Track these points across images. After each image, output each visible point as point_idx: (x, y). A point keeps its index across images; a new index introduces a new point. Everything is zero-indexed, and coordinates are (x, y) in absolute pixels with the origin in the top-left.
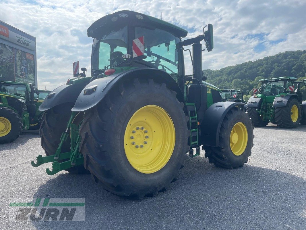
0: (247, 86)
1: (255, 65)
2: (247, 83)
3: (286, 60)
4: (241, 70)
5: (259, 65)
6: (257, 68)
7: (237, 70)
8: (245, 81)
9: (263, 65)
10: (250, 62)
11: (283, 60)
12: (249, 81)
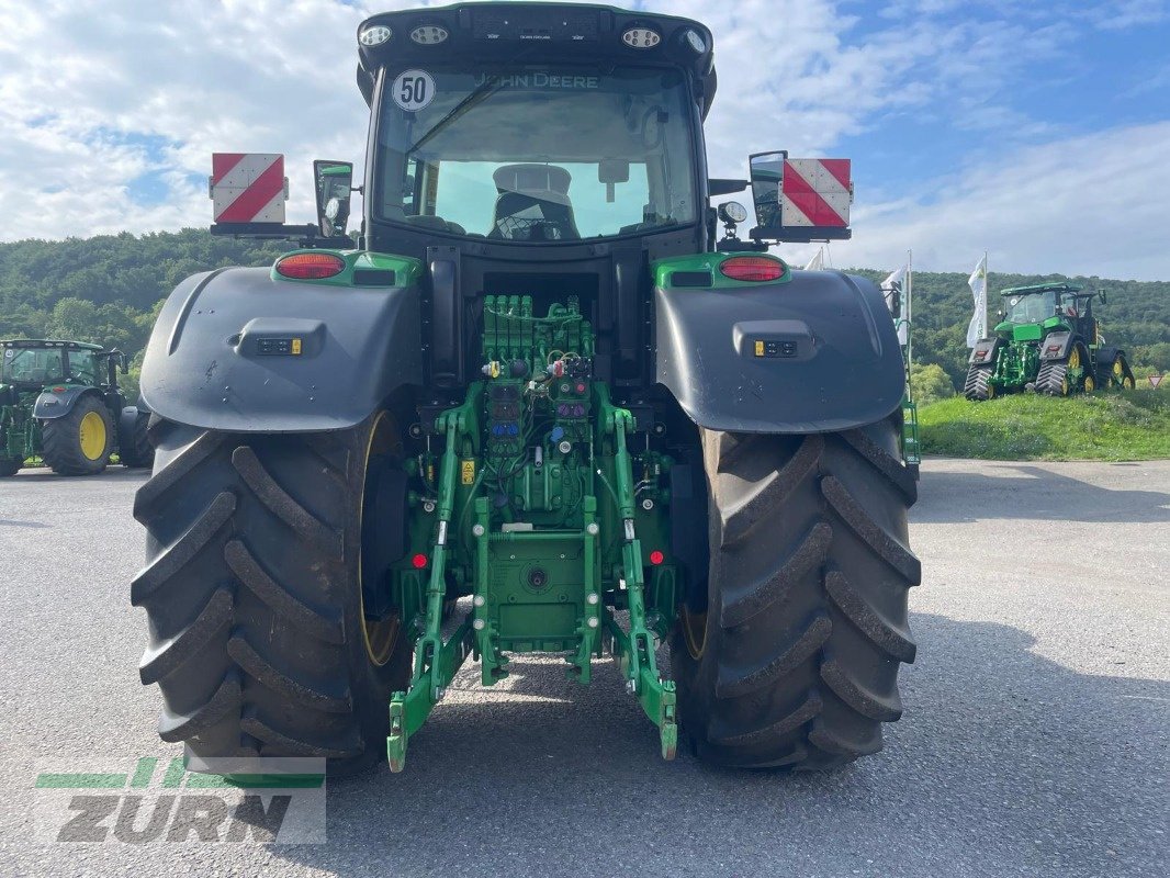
0: (123, 332)
1: (146, 254)
2: (122, 322)
3: (260, 253)
4: (89, 263)
5: (165, 255)
6: (155, 263)
7: (73, 262)
8: (115, 312)
9: (180, 256)
10: (124, 235)
11: (251, 252)
12: (127, 312)
